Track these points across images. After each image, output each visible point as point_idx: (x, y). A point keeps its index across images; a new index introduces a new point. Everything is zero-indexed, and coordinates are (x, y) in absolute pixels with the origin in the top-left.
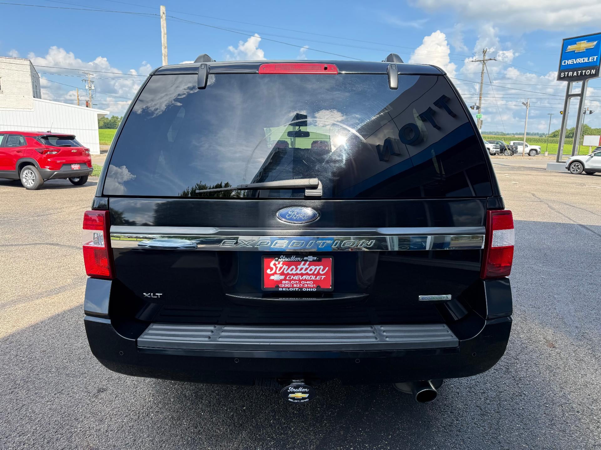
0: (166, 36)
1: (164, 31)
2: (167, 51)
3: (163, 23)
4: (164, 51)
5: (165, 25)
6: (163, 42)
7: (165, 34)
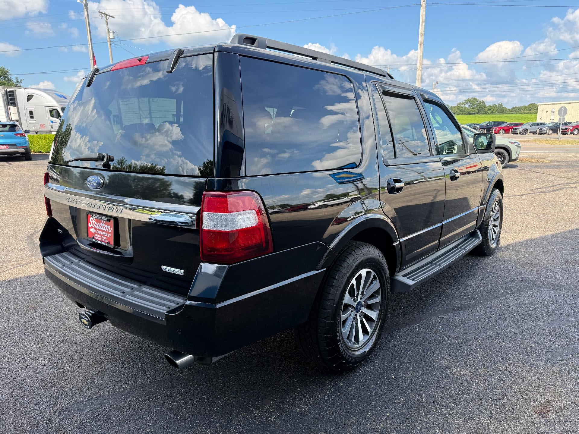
0: (424, 23)
1: (422, 19)
2: (424, 38)
3: (423, 11)
4: (421, 39)
5: (424, 13)
6: (420, 30)
7: (423, 22)
